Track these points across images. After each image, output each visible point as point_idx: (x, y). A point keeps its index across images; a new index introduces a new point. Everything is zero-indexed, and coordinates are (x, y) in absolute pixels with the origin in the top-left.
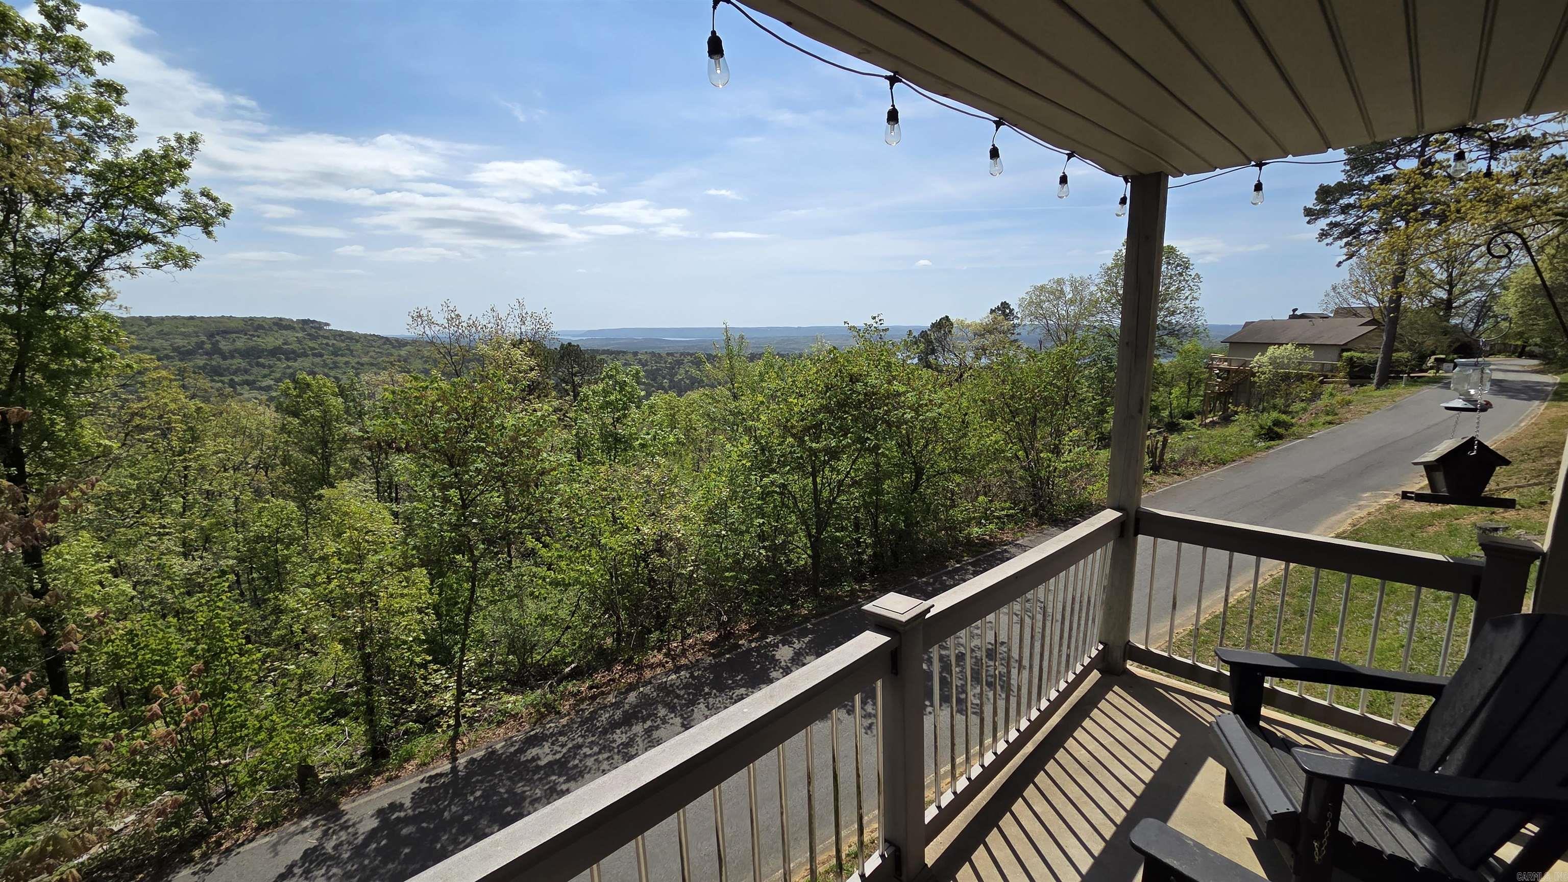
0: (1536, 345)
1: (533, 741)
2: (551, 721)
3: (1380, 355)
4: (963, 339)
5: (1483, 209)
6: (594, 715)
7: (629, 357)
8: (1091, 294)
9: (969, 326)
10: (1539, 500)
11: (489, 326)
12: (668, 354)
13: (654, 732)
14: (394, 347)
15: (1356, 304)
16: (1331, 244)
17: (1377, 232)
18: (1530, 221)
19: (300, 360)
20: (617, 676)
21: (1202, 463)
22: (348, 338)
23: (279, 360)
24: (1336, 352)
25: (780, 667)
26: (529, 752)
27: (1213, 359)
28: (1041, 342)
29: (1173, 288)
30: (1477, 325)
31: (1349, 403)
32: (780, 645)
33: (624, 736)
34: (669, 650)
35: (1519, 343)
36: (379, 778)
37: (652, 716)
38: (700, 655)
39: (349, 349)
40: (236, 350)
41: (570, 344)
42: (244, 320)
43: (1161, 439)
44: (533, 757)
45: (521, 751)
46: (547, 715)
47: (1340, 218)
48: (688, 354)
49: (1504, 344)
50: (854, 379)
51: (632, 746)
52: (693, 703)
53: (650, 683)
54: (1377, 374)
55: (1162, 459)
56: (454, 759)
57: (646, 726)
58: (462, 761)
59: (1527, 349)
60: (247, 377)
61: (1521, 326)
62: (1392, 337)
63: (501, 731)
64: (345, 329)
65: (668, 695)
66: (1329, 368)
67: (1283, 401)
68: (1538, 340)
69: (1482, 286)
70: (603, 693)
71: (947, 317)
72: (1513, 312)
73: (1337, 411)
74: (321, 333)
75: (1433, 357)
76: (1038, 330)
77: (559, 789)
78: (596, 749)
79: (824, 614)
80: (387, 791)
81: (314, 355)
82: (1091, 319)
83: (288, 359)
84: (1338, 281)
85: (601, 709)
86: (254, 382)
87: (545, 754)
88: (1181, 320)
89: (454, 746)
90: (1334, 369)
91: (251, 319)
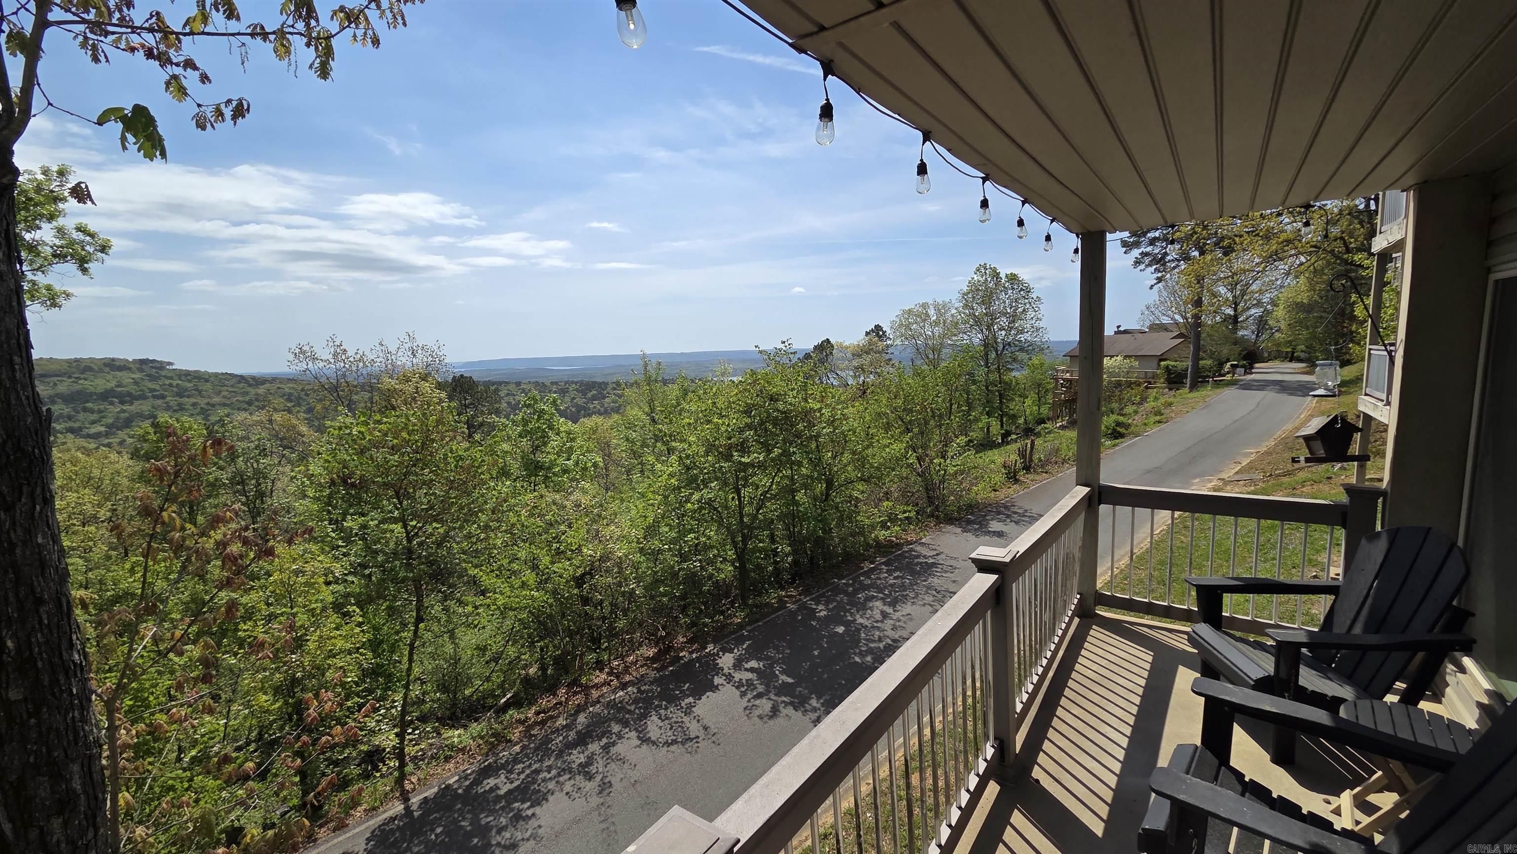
0: (1302, 351)
1: (486, 772)
2: (503, 750)
3: (1190, 363)
4: (843, 359)
5: (1261, 242)
6: (547, 740)
7: (512, 387)
8: (952, 315)
9: (847, 348)
10: (1326, 476)
11: (378, 360)
12: (552, 383)
13: (611, 748)
14: (250, 385)
15: (1166, 320)
16: (1144, 270)
17: (1179, 261)
18: (1293, 252)
19: (136, 403)
20: (563, 699)
21: (1064, 461)
22: (195, 377)
23: (112, 403)
24: (1156, 361)
25: (723, 675)
26: (485, 782)
27: (1057, 371)
28: (912, 361)
29: (1020, 310)
30: (1257, 336)
31: (1170, 404)
32: (721, 653)
33: (582, 756)
34: (612, 669)
35: (1289, 350)
36: (323, 830)
37: (607, 733)
38: (643, 671)
39: (197, 390)
40: (57, 395)
41: (462, 376)
42: (69, 362)
43: (1029, 442)
44: (491, 788)
45: (477, 782)
46: (498, 745)
47: (1149, 249)
48: (573, 382)
49: (1278, 351)
50: (773, 399)
51: (591, 764)
52: (645, 716)
53: (599, 702)
54: (1188, 380)
55: (1031, 460)
56: (405, 799)
57: (602, 743)
58: (415, 800)
59: (1295, 354)
60: (70, 424)
61: (1291, 336)
62: (1198, 348)
63: (451, 766)
64: (191, 368)
65: (619, 711)
66: (1150, 375)
67: (1117, 405)
68: (1302, 347)
69: (1259, 304)
70: (552, 717)
71: (828, 340)
72: (1283, 325)
73: (1163, 411)
74: (163, 373)
75: (1229, 364)
76: (909, 350)
77: (524, 815)
78: (554, 772)
79: (757, 621)
80: (335, 841)
81: (154, 397)
82: (954, 338)
83: (122, 403)
84: (1150, 302)
85: (552, 733)
86: (80, 429)
87: (502, 784)
88: (1029, 338)
89: (402, 786)
90: (1155, 376)
91: (76, 360)
